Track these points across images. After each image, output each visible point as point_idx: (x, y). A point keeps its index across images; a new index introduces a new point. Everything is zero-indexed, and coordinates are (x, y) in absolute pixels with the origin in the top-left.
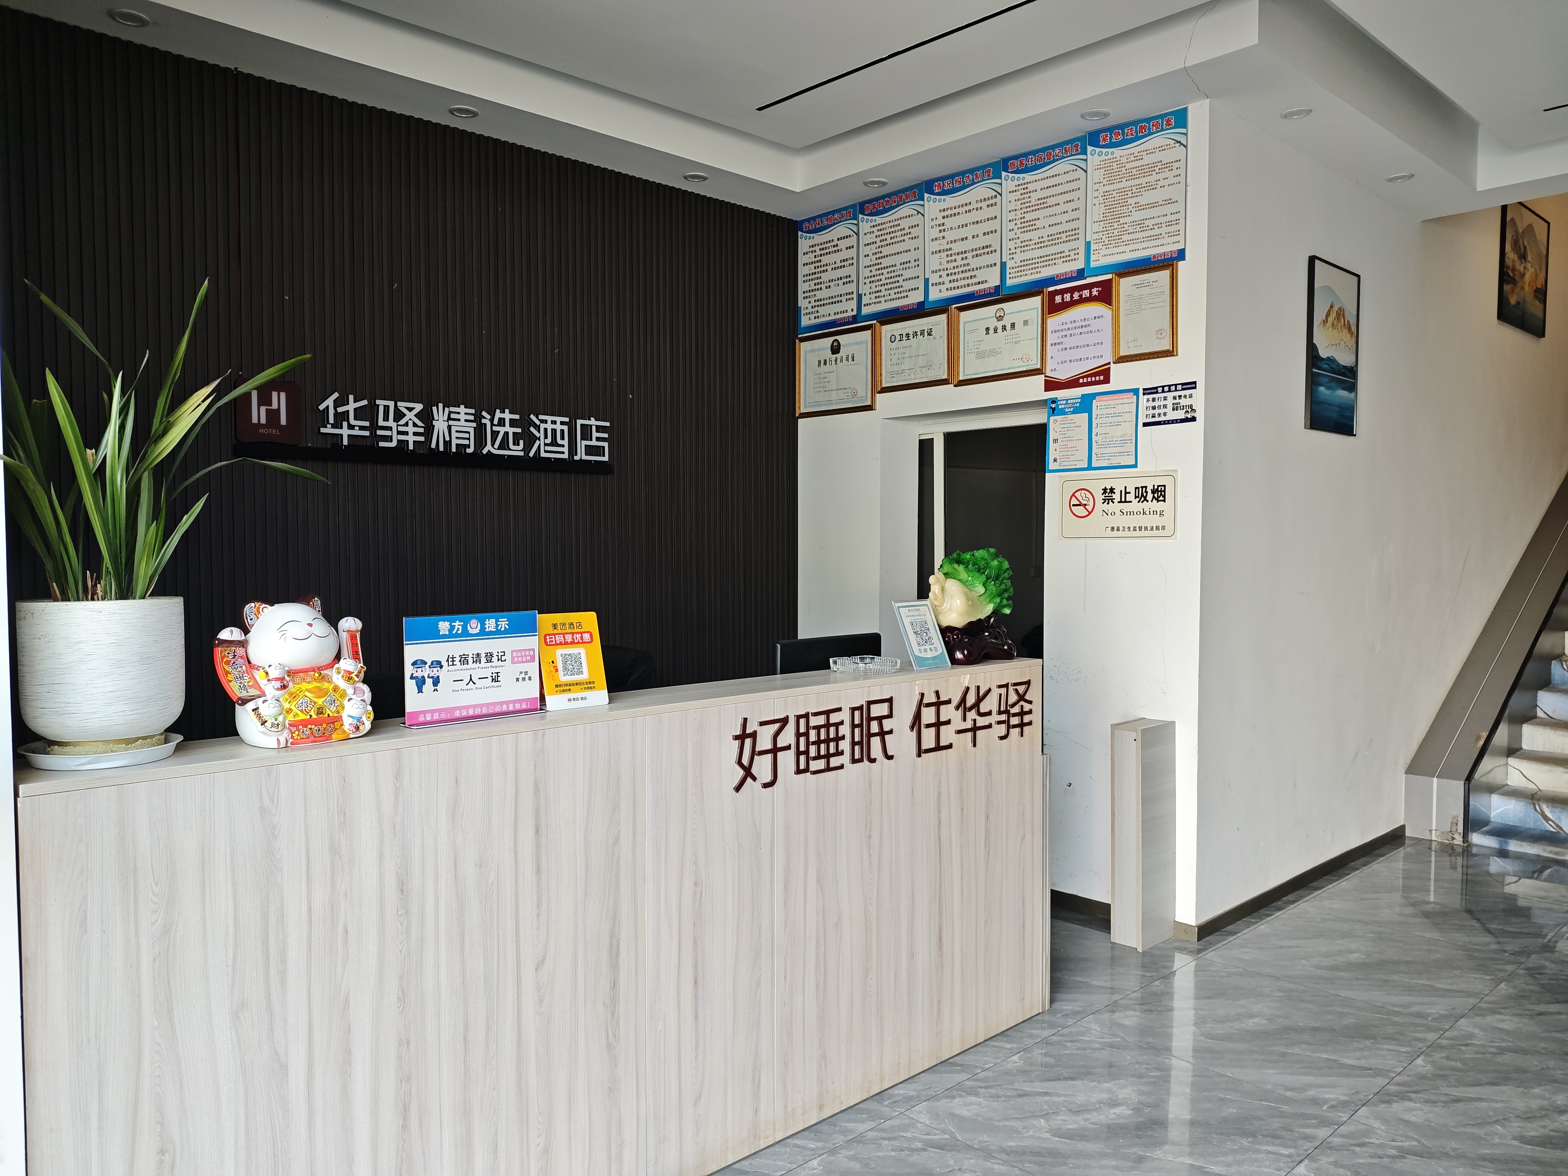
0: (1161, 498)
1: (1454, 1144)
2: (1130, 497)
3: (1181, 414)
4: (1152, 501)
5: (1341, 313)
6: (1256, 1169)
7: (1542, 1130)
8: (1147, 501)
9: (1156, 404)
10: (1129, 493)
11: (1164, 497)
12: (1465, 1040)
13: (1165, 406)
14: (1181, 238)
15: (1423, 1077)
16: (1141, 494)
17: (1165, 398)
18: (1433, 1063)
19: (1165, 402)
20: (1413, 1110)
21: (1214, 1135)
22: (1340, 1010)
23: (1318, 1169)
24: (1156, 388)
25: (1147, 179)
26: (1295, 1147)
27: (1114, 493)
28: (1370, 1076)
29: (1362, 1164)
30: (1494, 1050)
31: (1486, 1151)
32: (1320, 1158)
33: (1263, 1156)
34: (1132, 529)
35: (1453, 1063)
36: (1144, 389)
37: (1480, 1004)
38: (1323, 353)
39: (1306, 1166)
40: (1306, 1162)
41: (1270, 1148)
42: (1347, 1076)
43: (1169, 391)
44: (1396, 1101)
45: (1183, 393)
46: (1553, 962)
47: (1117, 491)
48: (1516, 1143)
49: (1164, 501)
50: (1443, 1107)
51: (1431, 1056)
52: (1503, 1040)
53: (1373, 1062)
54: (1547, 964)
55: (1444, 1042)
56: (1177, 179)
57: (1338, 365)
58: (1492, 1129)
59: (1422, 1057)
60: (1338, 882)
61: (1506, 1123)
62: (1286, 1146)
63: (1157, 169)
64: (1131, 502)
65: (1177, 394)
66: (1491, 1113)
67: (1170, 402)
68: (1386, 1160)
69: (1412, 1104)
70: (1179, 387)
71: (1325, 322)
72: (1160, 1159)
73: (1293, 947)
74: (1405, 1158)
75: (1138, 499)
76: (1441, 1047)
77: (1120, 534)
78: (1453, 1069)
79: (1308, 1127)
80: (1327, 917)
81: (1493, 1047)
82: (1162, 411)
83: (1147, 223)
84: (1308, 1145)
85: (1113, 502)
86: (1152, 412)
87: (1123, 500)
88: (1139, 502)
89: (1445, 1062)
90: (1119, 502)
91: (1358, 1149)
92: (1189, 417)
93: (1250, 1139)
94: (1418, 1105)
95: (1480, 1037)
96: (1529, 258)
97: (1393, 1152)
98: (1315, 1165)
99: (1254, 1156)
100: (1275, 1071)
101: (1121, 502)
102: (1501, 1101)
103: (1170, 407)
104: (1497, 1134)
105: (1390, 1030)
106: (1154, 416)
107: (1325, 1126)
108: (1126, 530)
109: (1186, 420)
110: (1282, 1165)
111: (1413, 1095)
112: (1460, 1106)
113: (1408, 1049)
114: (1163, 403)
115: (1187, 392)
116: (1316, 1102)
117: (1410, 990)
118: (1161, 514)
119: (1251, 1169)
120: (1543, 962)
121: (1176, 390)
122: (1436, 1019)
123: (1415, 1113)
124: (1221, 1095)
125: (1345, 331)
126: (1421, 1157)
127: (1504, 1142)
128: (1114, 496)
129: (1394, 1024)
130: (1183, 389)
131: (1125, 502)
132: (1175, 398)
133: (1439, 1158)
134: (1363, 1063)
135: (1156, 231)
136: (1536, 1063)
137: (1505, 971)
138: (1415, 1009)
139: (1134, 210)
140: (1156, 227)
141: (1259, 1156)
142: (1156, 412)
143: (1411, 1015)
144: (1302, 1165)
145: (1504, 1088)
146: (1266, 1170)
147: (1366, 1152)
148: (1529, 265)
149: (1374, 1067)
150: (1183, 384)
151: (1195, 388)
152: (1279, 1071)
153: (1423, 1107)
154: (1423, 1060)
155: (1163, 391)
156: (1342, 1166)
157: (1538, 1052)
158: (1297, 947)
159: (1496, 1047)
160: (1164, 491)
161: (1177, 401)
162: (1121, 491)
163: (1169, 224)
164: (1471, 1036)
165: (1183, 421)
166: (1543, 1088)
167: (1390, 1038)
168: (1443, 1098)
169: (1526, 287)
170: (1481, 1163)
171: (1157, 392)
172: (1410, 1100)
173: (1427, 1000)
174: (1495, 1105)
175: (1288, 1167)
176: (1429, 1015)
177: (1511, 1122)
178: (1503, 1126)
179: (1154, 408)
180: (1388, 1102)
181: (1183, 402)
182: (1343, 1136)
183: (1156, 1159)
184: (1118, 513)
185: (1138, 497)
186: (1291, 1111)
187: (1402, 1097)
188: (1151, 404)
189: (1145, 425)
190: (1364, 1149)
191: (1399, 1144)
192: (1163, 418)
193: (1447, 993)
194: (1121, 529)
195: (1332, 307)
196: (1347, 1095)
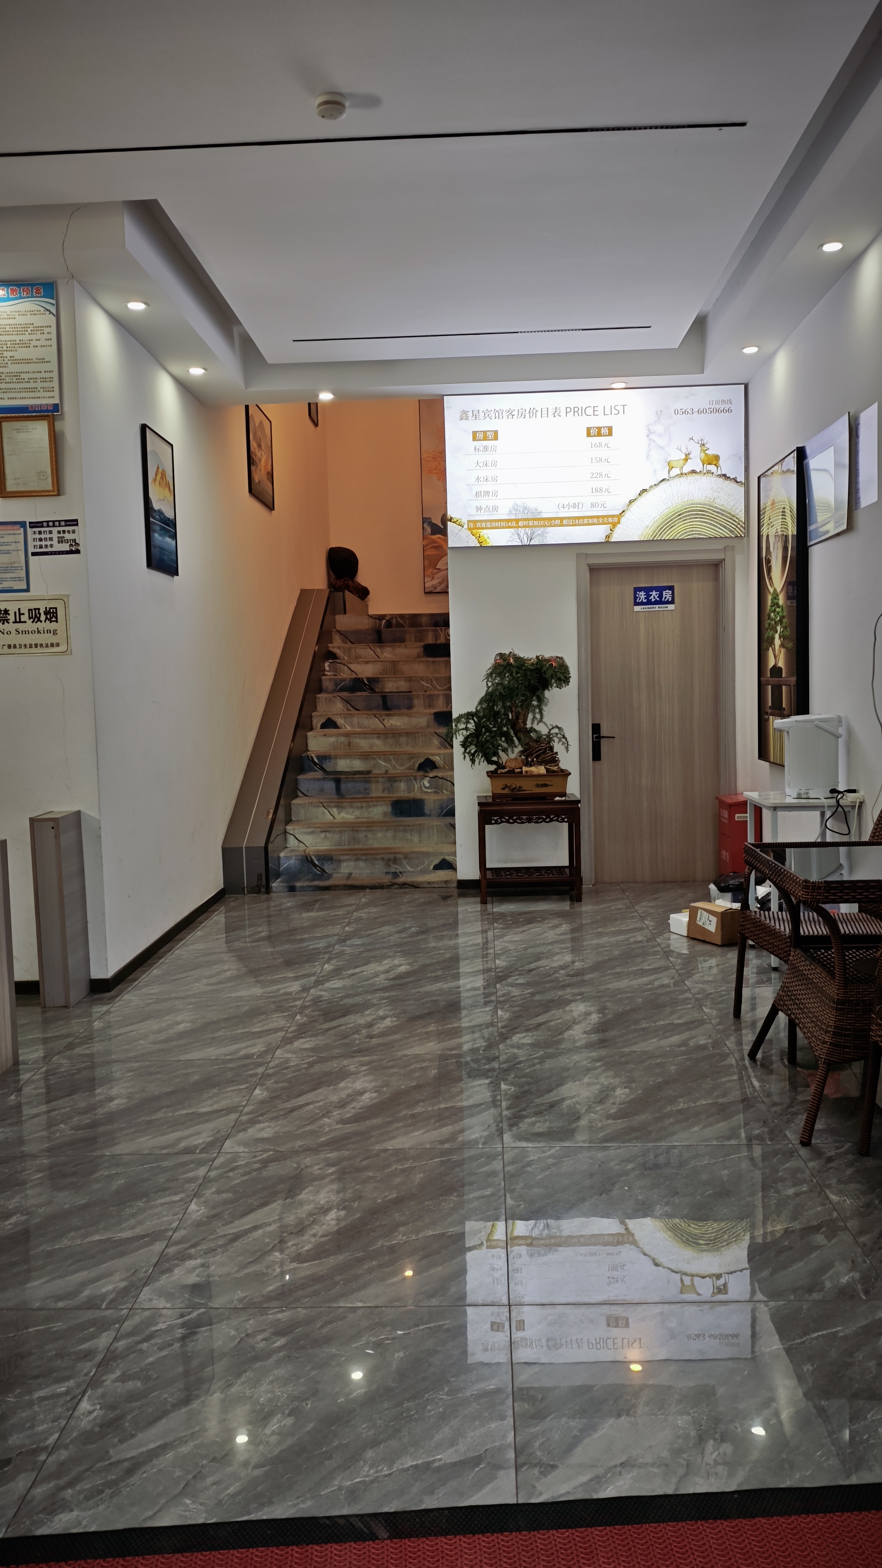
0: (54, 619)
1: (299, 1143)
2: (23, 618)
3: (66, 547)
4: (45, 621)
5: (163, 475)
6: (157, 1221)
7: (353, 1111)
8: (41, 622)
9: (43, 536)
10: (23, 614)
11: (56, 617)
12: (284, 1066)
13: (51, 539)
14: (56, 393)
15: (262, 1102)
16: (35, 615)
17: (51, 532)
18: (267, 1089)
19: (50, 536)
20: (263, 1129)
21: (111, 1208)
22: (184, 1072)
23: (206, 1202)
24: (42, 522)
25: (21, 337)
26: (183, 1192)
27: (9, 614)
28: (225, 1115)
29: (238, 1184)
30: (306, 1065)
31: (323, 1139)
32: (204, 1192)
33: (160, 1208)
34: (28, 646)
35: (281, 1085)
36: (30, 523)
37: (287, 1035)
38: (156, 506)
39: (196, 1203)
40: (195, 1200)
41: (163, 1201)
42: (207, 1121)
43: (54, 526)
44: (250, 1127)
45: (66, 529)
46: (325, 991)
47: (12, 613)
48: (340, 1126)
49: (57, 621)
50: (284, 1119)
51: (264, 1085)
52: (310, 1057)
53: (223, 1104)
54: (322, 993)
55: (271, 1071)
56: (49, 343)
57: (165, 517)
58: (322, 1122)
59: (258, 1087)
60: (149, 971)
61: (330, 1114)
62: (176, 1194)
63: (29, 330)
64: (25, 622)
65: (61, 529)
66: (317, 1111)
67: (55, 536)
68: (254, 1174)
69: (262, 1125)
70: (63, 523)
71: (155, 480)
72: (70, 1247)
73: (128, 1032)
74: (268, 1166)
75: (32, 620)
76: (270, 1076)
77: (17, 650)
78: (283, 1089)
79: (189, 1171)
80: (150, 1001)
81: (305, 1063)
82: (49, 543)
83: (23, 376)
84: (193, 1186)
85: (8, 623)
86: (38, 543)
87: (18, 620)
88: (33, 622)
89: (275, 1086)
90: (13, 622)
91: (231, 1174)
92: (73, 549)
93: (144, 1200)
94: (266, 1124)
95: (294, 1060)
96: (263, 448)
97: (258, 1165)
98: (202, 1199)
99: (152, 1212)
100: (147, 1138)
101: (15, 622)
102: (321, 1100)
103: (55, 540)
104: (326, 1125)
105: (229, 1075)
106: (41, 547)
107: (202, 1166)
108: (23, 647)
109: (70, 552)
110: (177, 1209)
111: (260, 1118)
112: (295, 1114)
113: (247, 1085)
114: (48, 536)
115: (71, 528)
116: (188, 1151)
117: (235, 1039)
118: (55, 632)
119: (153, 1223)
120: (319, 993)
121: (60, 526)
122: (259, 1055)
123: (265, 1130)
124: (106, 1173)
125: (167, 489)
126: (279, 1161)
127: (333, 1128)
128: (9, 617)
129: (231, 1069)
130: (66, 525)
131: (20, 622)
132: (59, 532)
133: (291, 1157)
134: (216, 1107)
135: (32, 385)
136: (335, 1065)
137: (295, 1006)
138: (242, 1053)
139: (9, 362)
140: (32, 381)
141: (156, 1211)
142: (43, 543)
143: (239, 1059)
144: (193, 1203)
145: (320, 1090)
146: (165, 1219)
147: (238, 1174)
148: (263, 453)
149: (225, 1107)
150: (66, 521)
151: (77, 525)
152: (150, 1137)
153: (270, 1124)
154: (259, 1089)
155: (48, 526)
156: (223, 1192)
157: (335, 1057)
158: (132, 1031)
159: (307, 1063)
160: (56, 613)
161: (62, 535)
162: (15, 613)
163: (44, 380)
164: (287, 1060)
165: (67, 553)
166: (345, 1081)
167: (232, 1082)
168: (282, 1113)
169: (263, 469)
170: (322, 1149)
171: (42, 526)
172: (259, 1122)
173: (248, 1043)
174: (318, 1104)
175: (183, 1209)
176: (253, 1054)
177: (332, 1112)
178: (329, 1118)
179: (41, 540)
180: (245, 1130)
181: (67, 536)
182: (217, 1168)
183: (66, 1248)
184: (14, 632)
185: (32, 618)
186: (171, 1164)
187: (253, 1122)
188: (37, 536)
189: (34, 554)
190: (236, 1172)
191: (260, 1158)
192: (49, 549)
193: (260, 1035)
194: (18, 646)
195: (158, 468)
196: (212, 1136)
